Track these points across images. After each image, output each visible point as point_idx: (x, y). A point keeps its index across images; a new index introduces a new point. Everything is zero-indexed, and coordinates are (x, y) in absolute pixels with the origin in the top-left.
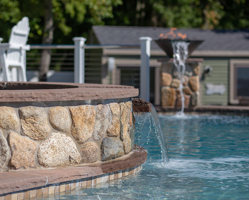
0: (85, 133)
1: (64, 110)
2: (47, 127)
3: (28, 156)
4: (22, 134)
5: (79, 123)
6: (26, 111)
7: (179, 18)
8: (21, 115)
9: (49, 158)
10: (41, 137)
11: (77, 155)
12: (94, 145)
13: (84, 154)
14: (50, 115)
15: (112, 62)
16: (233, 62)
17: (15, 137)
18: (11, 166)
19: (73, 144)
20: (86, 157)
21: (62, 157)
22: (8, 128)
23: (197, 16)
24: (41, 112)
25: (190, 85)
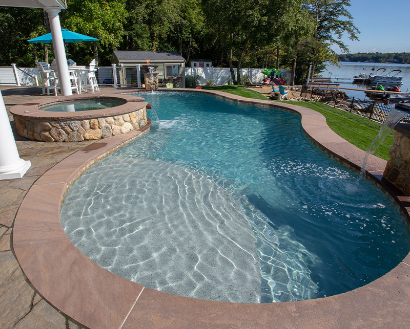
0: (134, 121)
1: (127, 115)
2: (123, 122)
3: (118, 131)
4: (115, 125)
5: (132, 119)
6: (116, 117)
7: (143, 43)
8: (114, 119)
9: (124, 131)
10: (121, 125)
11: (132, 128)
12: (137, 124)
13: (134, 127)
14: (123, 117)
15: (122, 65)
16: (165, 64)
17: (113, 126)
18: (113, 135)
19: (131, 125)
20: (135, 128)
21: (128, 130)
22: (111, 124)
23: (150, 42)
24: (120, 117)
25: (155, 82)
